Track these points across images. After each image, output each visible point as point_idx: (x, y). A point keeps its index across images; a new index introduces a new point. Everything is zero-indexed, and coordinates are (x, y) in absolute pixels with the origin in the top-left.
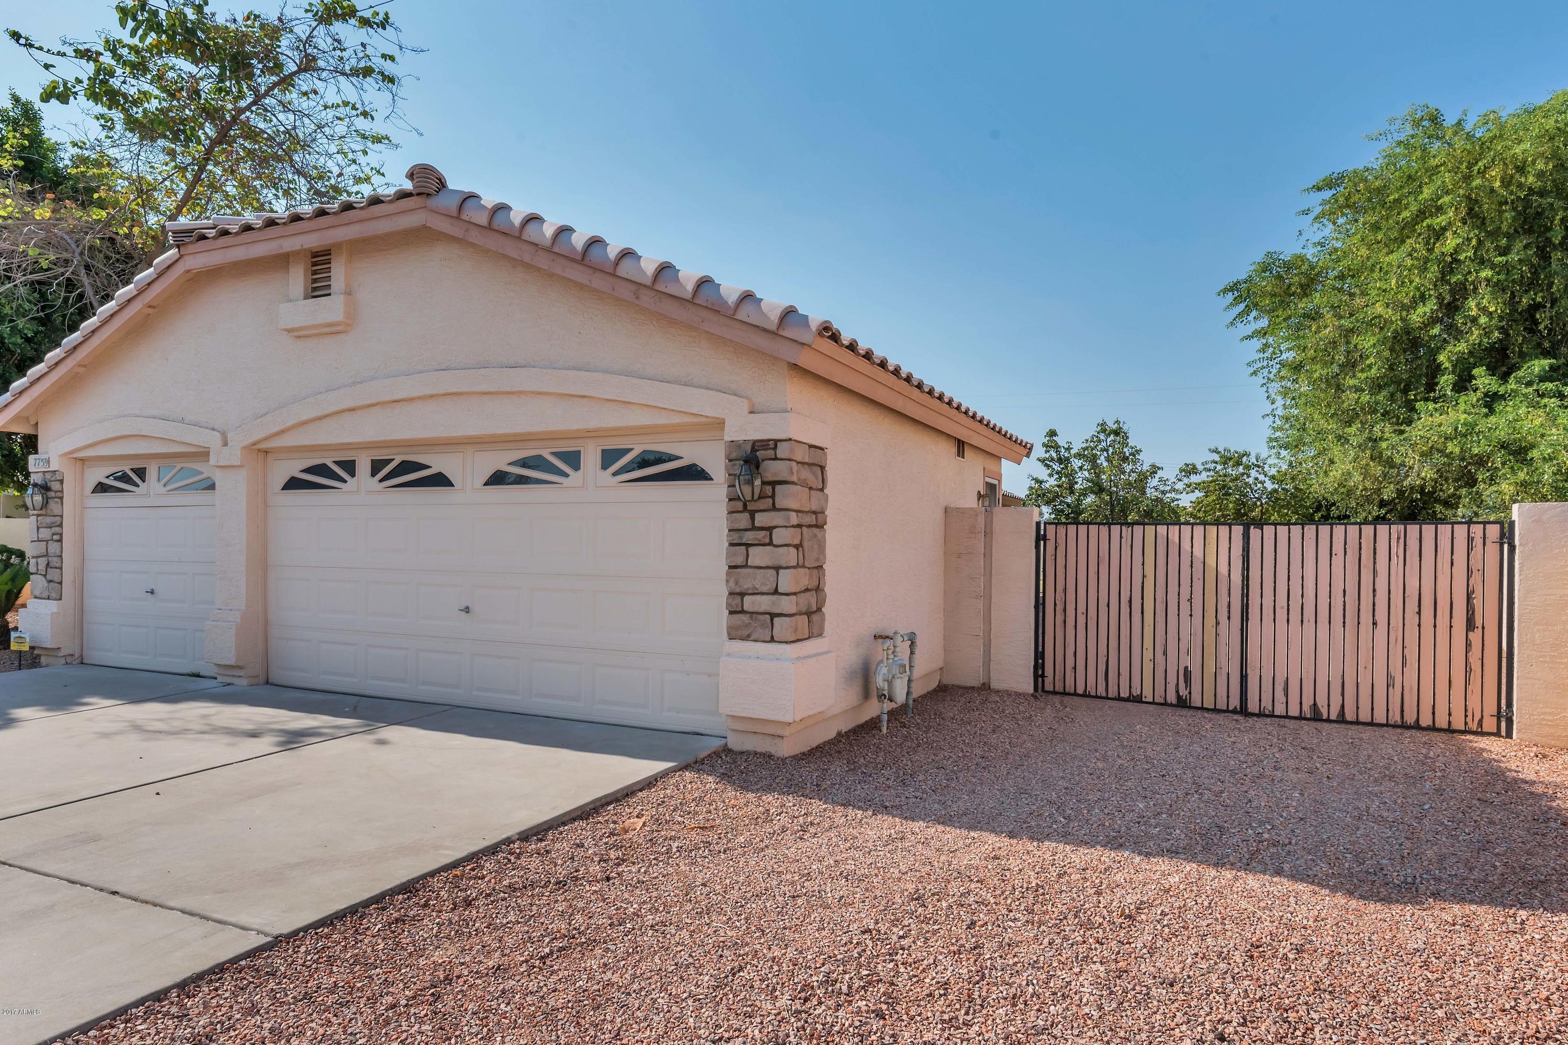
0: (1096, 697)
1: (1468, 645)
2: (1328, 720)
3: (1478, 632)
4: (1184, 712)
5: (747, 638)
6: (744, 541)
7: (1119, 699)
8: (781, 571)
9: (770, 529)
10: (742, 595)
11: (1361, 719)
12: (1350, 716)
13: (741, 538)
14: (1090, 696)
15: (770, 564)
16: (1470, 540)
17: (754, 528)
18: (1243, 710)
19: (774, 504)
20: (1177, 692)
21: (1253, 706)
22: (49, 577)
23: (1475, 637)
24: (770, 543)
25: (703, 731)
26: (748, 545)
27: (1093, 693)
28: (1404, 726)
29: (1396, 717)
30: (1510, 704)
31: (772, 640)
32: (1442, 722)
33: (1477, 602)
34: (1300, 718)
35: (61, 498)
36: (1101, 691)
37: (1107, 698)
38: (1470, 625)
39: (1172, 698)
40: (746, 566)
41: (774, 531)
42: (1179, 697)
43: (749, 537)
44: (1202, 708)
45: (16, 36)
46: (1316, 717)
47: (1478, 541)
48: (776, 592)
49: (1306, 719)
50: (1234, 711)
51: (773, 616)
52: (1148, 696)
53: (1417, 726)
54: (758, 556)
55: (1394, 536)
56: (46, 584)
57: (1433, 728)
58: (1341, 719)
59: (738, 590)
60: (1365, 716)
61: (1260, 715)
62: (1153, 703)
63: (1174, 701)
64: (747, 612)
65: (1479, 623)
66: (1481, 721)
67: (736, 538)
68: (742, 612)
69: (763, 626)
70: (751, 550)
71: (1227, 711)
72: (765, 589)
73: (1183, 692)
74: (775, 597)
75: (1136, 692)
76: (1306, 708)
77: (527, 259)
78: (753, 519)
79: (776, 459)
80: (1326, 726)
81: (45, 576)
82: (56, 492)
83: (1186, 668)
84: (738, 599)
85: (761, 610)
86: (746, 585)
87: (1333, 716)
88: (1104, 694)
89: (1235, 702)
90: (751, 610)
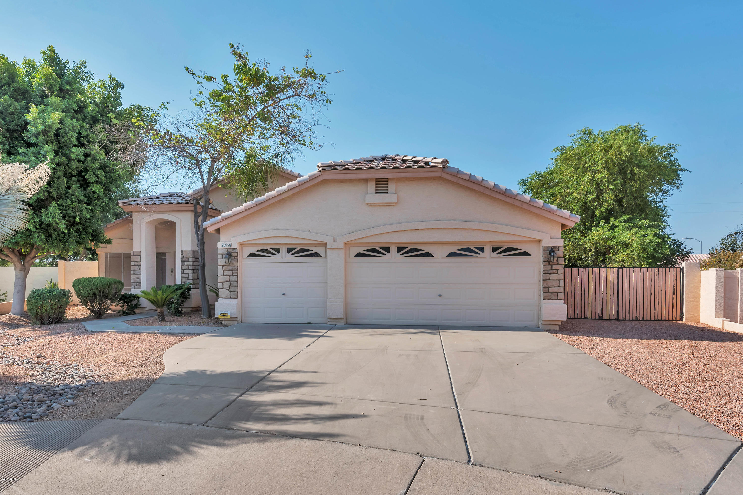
0: (574, 318)
1: (673, 298)
2: (640, 320)
3: (675, 295)
4: (602, 321)
5: (550, 299)
6: (549, 273)
7: (581, 318)
8: (560, 281)
9: (557, 270)
10: (548, 287)
11: (648, 319)
12: (645, 319)
13: (548, 272)
14: (572, 318)
15: (557, 279)
16: (673, 271)
17: (552, 269)
18: (618, 319)
19: (558, 263)
20: (599, 315)
21: (620, 318)
22: (231, 290)
23: (675, 296)
24: (557, 273)
25: (528, 326)
26: (550, 274)
27: (573, 317)
28: (658, 320)
29: (656, 318)
30: (682, 313)
31: (558, 299)
32: (667, 319)
33: (675, 287)
34: (633, 320)
35: (237, 259)
36: (576, 316)
37: (578, 318)
38: (674, 294)
39: (597, 317)
40: (549, 280)
41: (559, 270)
42: (599, 316)
43: (551, 272)
44: (606, 319)
45: (187, 69)
46: (637, 319)
47: (675, 272)
48: (559, 286)
49: (634, 320)
50: (615, 320)
51: (558, 293)
52: (590, 317)
53: (661, 320)
54: (553, 277)
55: (656, 271)
56: (230, 293)
57: (665, 320)
58: (643, 319)
59: (547, 286)
60: (649, 318)
61: (622, 320)
62: (592, 319)
63: (598, 318)
64: (550, 292)
65: (675, 293)
66: (676, 317)
67: (546, 272)
68: (548, 292)
69: (555, 296)
70: (551, 275)
71: (613, 320)
72: (556, 286)
73: (601, 315)
74: (559, 288)
75: (587, 316)
76: (634, 317)
77: (482, 191)
78: (552, 267)
79: (559, 251)
80: (639, 321)
81: (228, 290)
82: (235, 257)
83: (601, 308)
84: (547, 289)
85: (554, 291)
86: (550, 285)
87: (641, 319)
88: (577, 317)
89: (615, 317)
90: (551, 291)
